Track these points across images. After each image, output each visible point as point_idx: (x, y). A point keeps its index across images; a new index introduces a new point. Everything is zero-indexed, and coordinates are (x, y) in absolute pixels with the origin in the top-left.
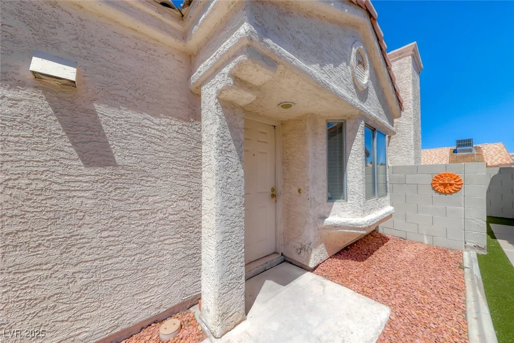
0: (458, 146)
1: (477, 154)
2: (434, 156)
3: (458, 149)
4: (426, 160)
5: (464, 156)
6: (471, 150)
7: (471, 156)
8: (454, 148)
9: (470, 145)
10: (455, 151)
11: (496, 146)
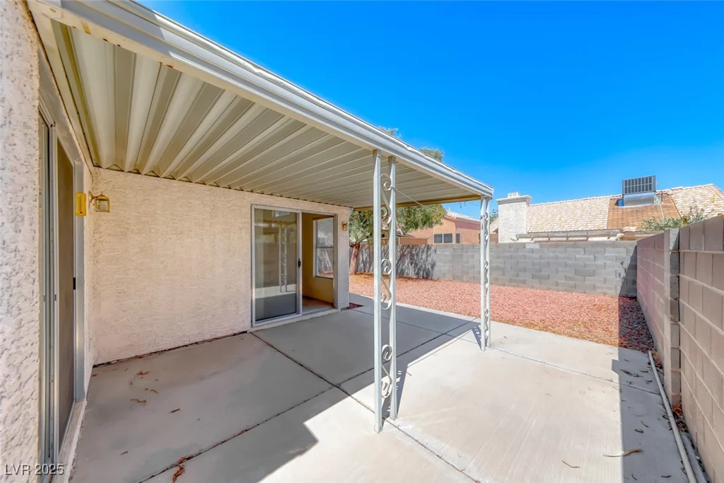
0: (627, 191)
1: (663, 207)
2: (579, 212)
3: (627, 196)
4: (563, 219)
5: (637, 211)
6: (651, 200)
7: (652, 210)
8: (619, 196)
9: (650, 188)
10: (618, 203)
11: (700, 191)
